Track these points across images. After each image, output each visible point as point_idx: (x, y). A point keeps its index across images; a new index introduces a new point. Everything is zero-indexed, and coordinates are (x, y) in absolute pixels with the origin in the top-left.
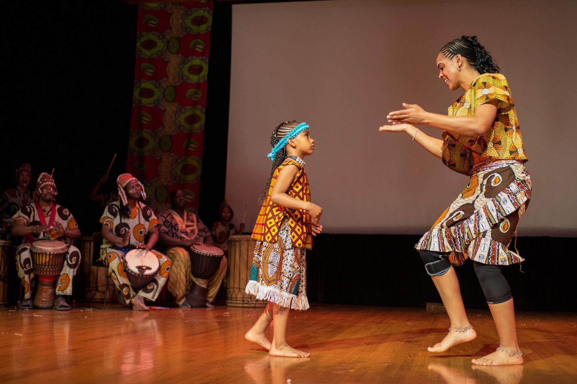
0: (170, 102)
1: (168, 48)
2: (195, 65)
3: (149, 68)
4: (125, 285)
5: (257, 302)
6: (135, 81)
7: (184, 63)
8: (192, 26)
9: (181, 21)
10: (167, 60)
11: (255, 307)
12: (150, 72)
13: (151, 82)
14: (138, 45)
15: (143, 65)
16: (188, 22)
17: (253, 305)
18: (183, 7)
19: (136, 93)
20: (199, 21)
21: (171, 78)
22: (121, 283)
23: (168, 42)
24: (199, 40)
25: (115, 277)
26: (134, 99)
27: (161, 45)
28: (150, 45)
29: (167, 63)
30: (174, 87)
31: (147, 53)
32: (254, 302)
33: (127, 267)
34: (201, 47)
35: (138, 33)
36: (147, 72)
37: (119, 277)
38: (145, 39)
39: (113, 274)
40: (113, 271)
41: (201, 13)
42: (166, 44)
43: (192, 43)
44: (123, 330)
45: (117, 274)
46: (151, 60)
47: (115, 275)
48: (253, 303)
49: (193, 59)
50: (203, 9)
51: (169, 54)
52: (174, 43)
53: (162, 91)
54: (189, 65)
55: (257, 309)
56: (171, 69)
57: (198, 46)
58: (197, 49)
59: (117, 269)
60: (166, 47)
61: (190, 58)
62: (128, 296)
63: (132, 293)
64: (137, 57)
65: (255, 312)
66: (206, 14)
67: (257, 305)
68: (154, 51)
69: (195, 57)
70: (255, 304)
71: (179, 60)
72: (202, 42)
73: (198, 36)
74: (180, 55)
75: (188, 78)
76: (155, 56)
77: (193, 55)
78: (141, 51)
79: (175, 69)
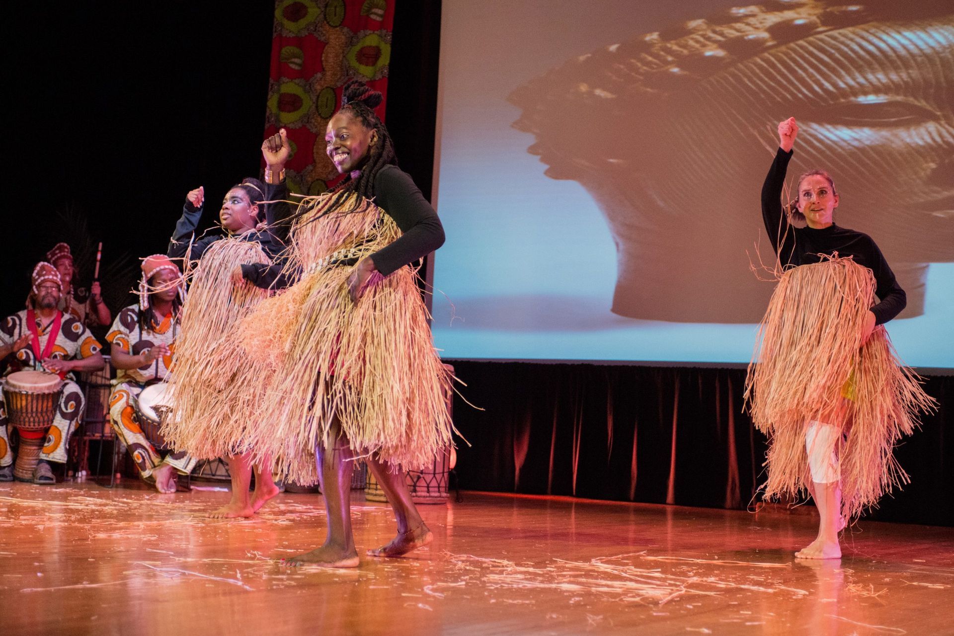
1: (325, 16)
2: (369, 47)
3: (294, 56)
6: (271, 81)
7: (350, 43)
10: (323, 39)
12: (295, 64)
13: (297, 81)
14: (278, 13)
15: (287, 50)
19: (272, 104)
21: (329, 73)
22: (130, 442)
23: (326, 6)
25: (119, 432)
26: (268, 114)
27: (314, 12)
28: (296, 12)
29: (325, 44)
30: (333, 89)
31: (292, 28)
34: (380, 12)
36: (292, 63)
37: (125, 432)
38: (289, 1)
39: (116, 428)
40: (115, 422)
42: (323, 9)
43: (366, 4)
45: (121, 426)
46: (298, 41)
47: (119, 427)
49: (366, 35)
51: (328, 28)
52: (336, 7)
53: (314, 99)
54: (357, 48)
56: (330, 57)
57: (374, 10)
58: (373, 17)
59: (120, 419)
60: (322, 16)
61: (361, 33)
62: (144, 466)
64: (275, 35)
68: (303, 23)
69: (369, 32)
71: (343, 39)
72: (381, 3)
74: (345, 30)
75: (356, 72)
76: (305, 33)
77: (365, 28)
78: (282, 25)
79: (337, 56)
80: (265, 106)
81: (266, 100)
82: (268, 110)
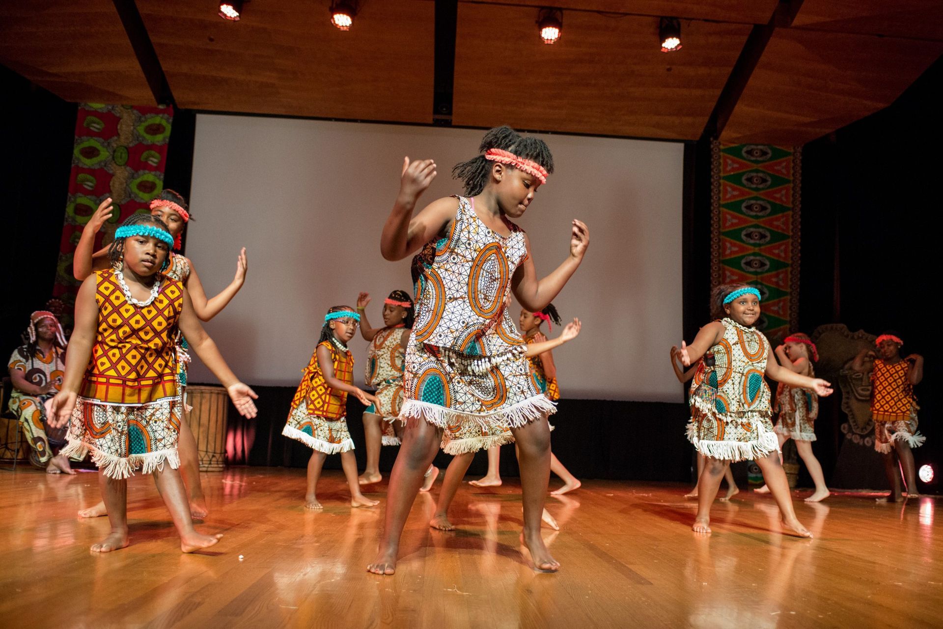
0: (113, 223)
1: (113, 158)
2: (148, 182)
3: (88, 181)
4: (40, 439)
5: (210, 466)
6: (69, 195)
7: (133, 177)
8: (145, 135)
9: (132, 128)
10: (111, 172)
11: (207, 471)
12: (89, 185)
13: (89, 197)
14: (76, 152)
15: (81, 176)
16: (141, 129)
17: (204, 469)
18: (135, 111)
19: (70, 210)
20: (155, 130)
22: (36, 436)
23: (114, 151)
24: (153, 152)
25: (28, 427)
26: (66, 216)
27: (104, 154)
28: (91, 153)
29: (112, 176)
30: (118, 205)
31: (87, 163)
32: (206, 466)
33: (45, 416)
34: (155, 160)
35: (76, 137)
36: (85, 184)
37: (33, 427)
38: (86, 144)
39: (26, 424)
40: (26, 420)
41: (157, 120)
42: (112, 153)
43: (145, 154)
44: (34, 498)
45: (31, 424)
46: (91, 171)
47: (29, 425)
48: (204, 467)
49: (145, 174)
50: (161, 115)
51: (115, 165)
52: (121, 153)
54: (139, 180)
55: (209, 474)
56: (116, 184)
57: (151, 159)
58: (150, 162)
59: (31, 418)
60: (111, 157)
61: (141, 172)
62: (43, 454)
63: (48, 451)
64: (73, 165)
65: (206, 476)
66: (164, 123)
67: (210, 469)
68: (95, 160)
69: (147, 171)
70: (208, 467)
71: (127, 174)
72: (157, 155)
73: (152, 147)
74: (128, 168)
75: (136, 196)
76: (97, 167)
77: (144, 169)
78: (79, 159)
79: (121, 184)
80: (65, 211)
81: (65, 207)
82: (66, 213)
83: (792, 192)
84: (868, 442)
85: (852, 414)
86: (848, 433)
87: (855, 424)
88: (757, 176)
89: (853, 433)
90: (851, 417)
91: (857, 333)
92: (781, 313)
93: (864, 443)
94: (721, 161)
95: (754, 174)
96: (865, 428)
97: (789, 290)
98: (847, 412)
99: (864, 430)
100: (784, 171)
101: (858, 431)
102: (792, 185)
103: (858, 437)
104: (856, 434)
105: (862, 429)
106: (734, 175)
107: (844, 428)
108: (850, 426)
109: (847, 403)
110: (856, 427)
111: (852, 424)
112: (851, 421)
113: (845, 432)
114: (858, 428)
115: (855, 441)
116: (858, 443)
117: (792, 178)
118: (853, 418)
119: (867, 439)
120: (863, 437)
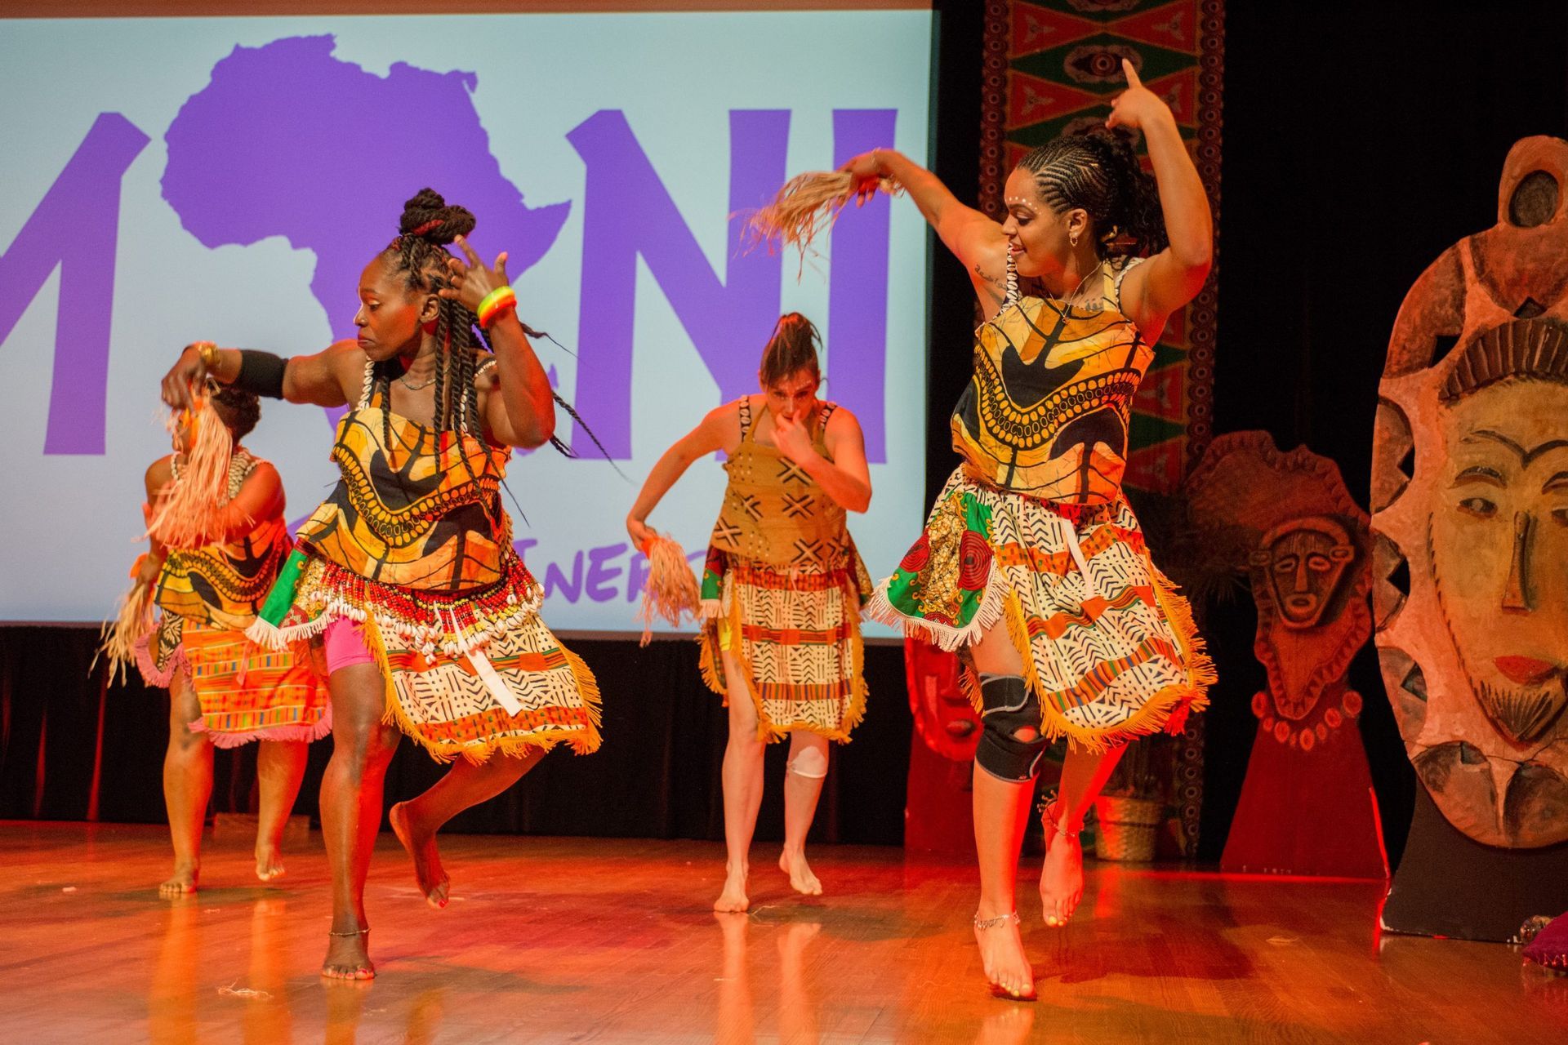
83: (1198, 88)
84: (1306, 740)
85: (1277, 668)
86: (1266, 717)
87: (1281, 693)
88: (1105, 54)
89: (1278, 718)
90: (1275, 673)
91: (1292, 453)
92: (1167, 405)
93: (1298, 742)
94: (1010, 20)
95: (1098, 48)
96: (1303, 704)
97: (1188, 346)
98: (1265, 663)
99: (1300, 709)
100: (1178, 35)
101: (1287, 713)
102: (1198, 70)
103: (1287, 728)
104: (1283, 719)
105: (1296, 706)
106: (1042, 54)
107: (1258, 705)
108: (1270, 698)
109: (1265, 639)
110: (1283, 701)
111: (1274, 692)
112: (1272, 684)
113: (1260, 714)
114: (1287, 703)
115: (1281, 739)
116: (1287, 742)
117: (1199, 52)
118: (1278, 677)
119: (1305, 732)
120: (1296, 726)
